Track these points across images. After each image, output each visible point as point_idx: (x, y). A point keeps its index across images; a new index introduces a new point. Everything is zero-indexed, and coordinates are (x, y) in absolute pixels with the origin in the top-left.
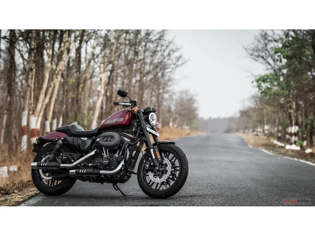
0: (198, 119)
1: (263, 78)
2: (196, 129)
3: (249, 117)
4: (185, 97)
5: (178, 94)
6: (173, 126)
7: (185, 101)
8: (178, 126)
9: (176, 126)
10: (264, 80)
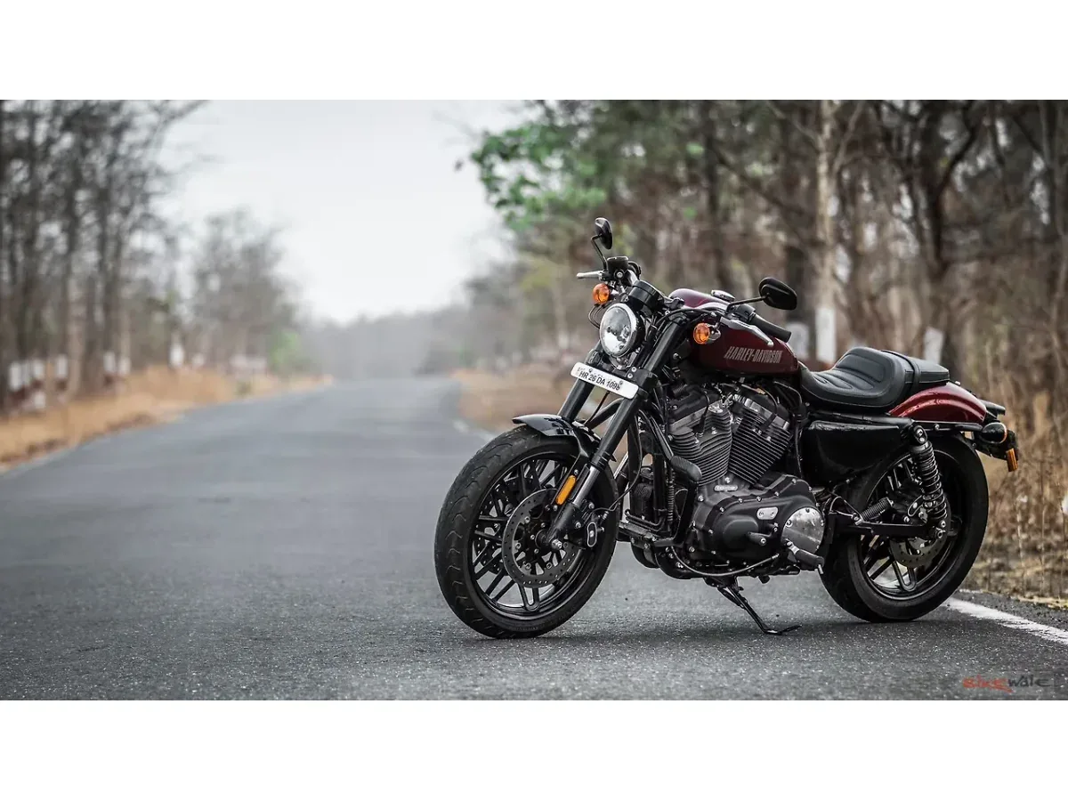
0: (296, 328)
1: (501, 144)
2: (301, 367)
3: (502, 303)
4: (237, 241)
5: (202, 231)
6: (188, 360)
7: (236, 257)
8: (212, 360)
9: (199, 360)
10: (508, 155)
